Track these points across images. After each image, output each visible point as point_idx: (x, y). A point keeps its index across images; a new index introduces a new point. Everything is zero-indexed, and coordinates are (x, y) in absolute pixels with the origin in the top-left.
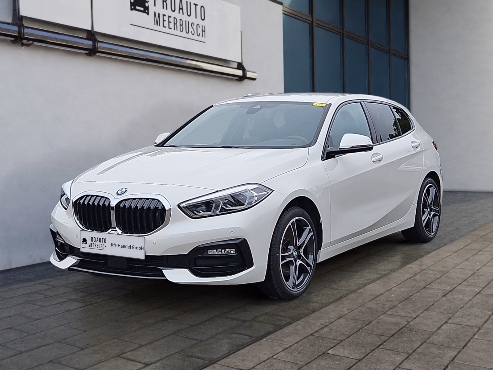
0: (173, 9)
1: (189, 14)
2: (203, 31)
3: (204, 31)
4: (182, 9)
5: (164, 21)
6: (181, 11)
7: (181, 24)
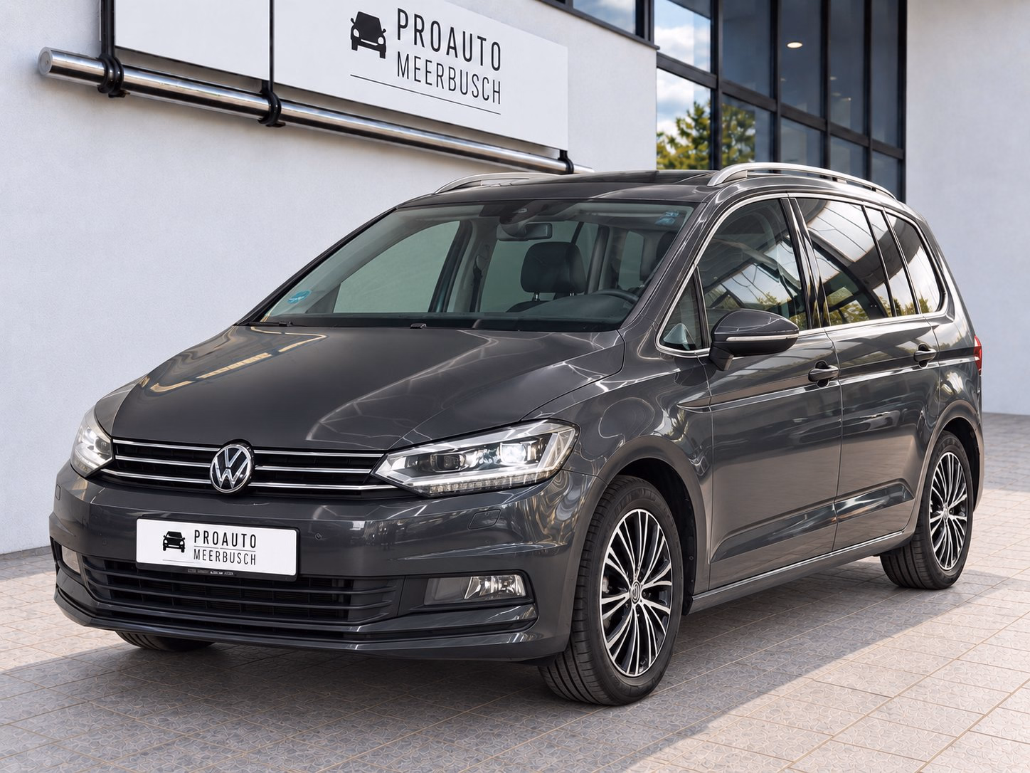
0: (436, 47)
1: (468, 57)
2: (494, 91)
3: (497, 92)
4: (455, 48)
5: (416, 68)
6: (452, 51)
7: (452, 76)
